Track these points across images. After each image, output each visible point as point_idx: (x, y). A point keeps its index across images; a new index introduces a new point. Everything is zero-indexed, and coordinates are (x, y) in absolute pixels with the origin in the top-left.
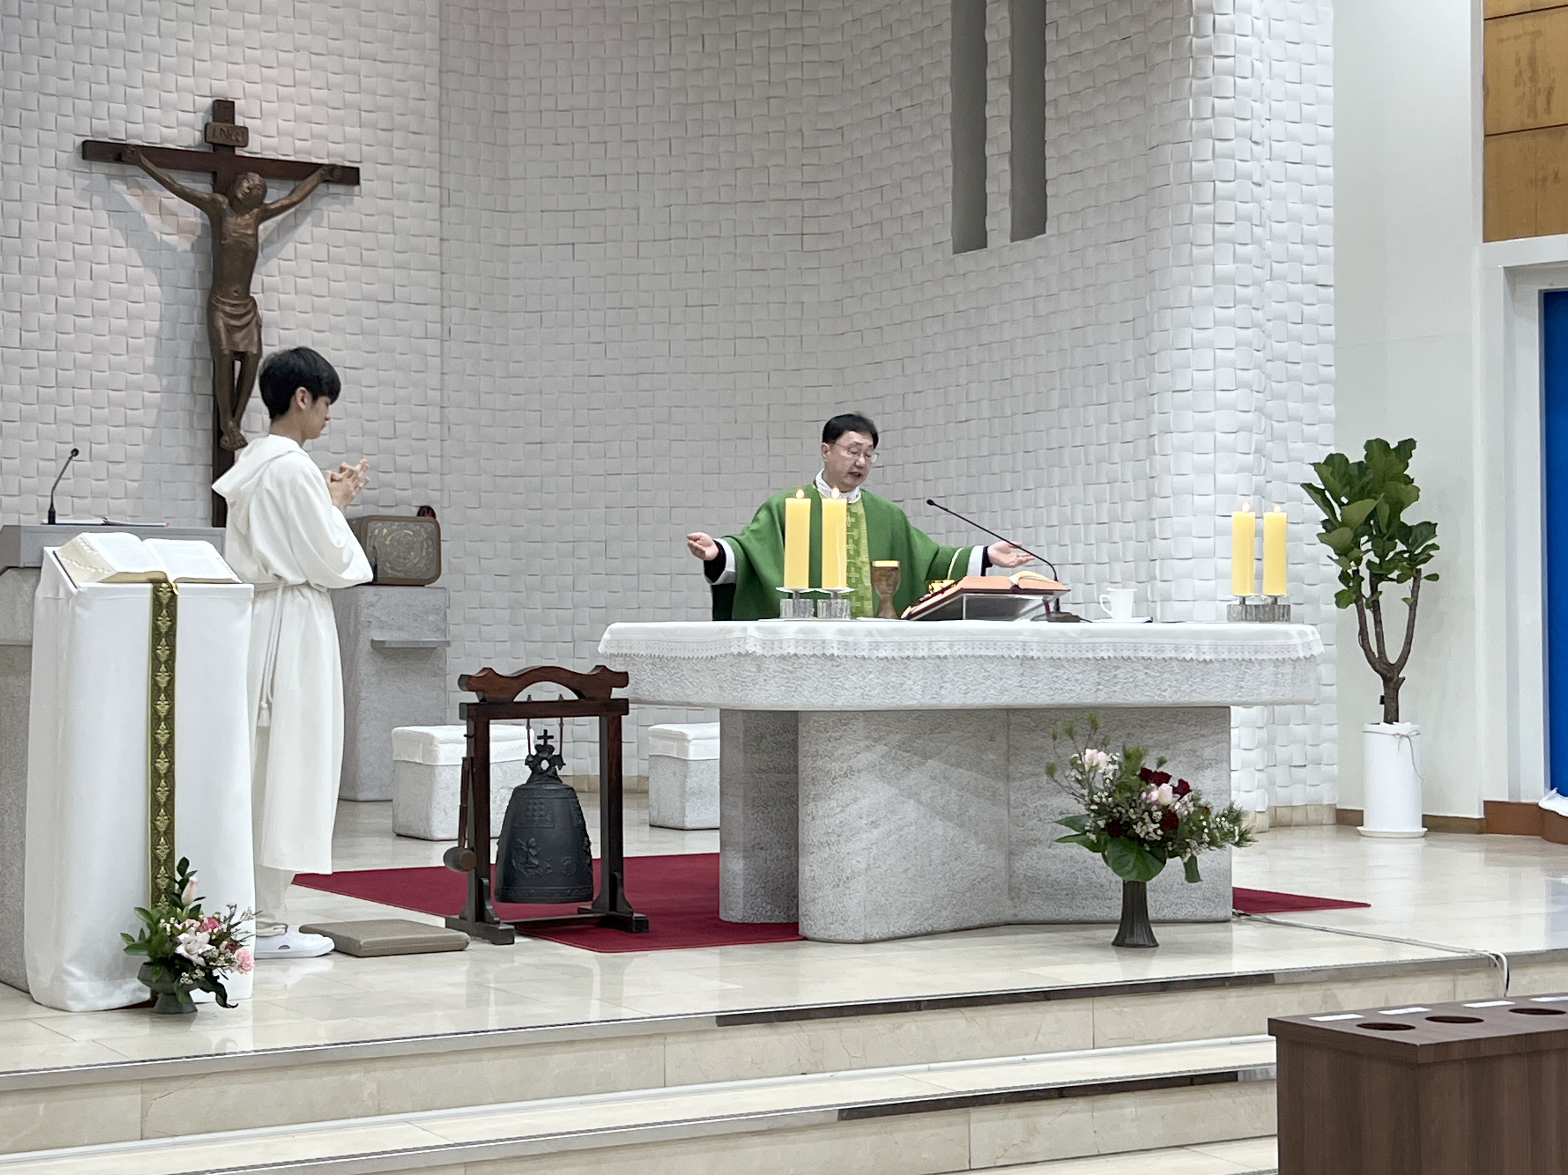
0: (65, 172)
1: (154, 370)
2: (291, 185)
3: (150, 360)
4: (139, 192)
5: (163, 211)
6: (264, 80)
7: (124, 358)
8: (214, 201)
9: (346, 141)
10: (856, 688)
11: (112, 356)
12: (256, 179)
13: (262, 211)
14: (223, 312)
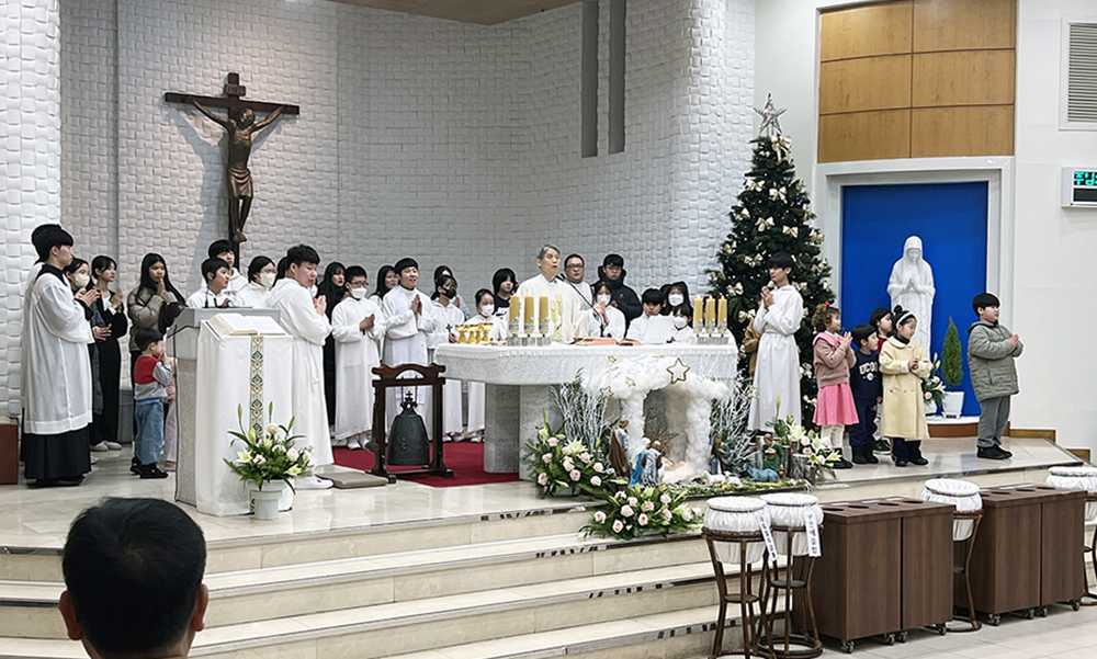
0: (157, 108)
1: (201, 203)
2: (266, 114)
3: (198, 199)
4: (193, 117)
5: (204, 126)
6: (253, 63)
8: (230, 122)
9: (292, 93)
11: (180, 197)
12: (250, 112)
13: (252, 127)
14: (234, 176)
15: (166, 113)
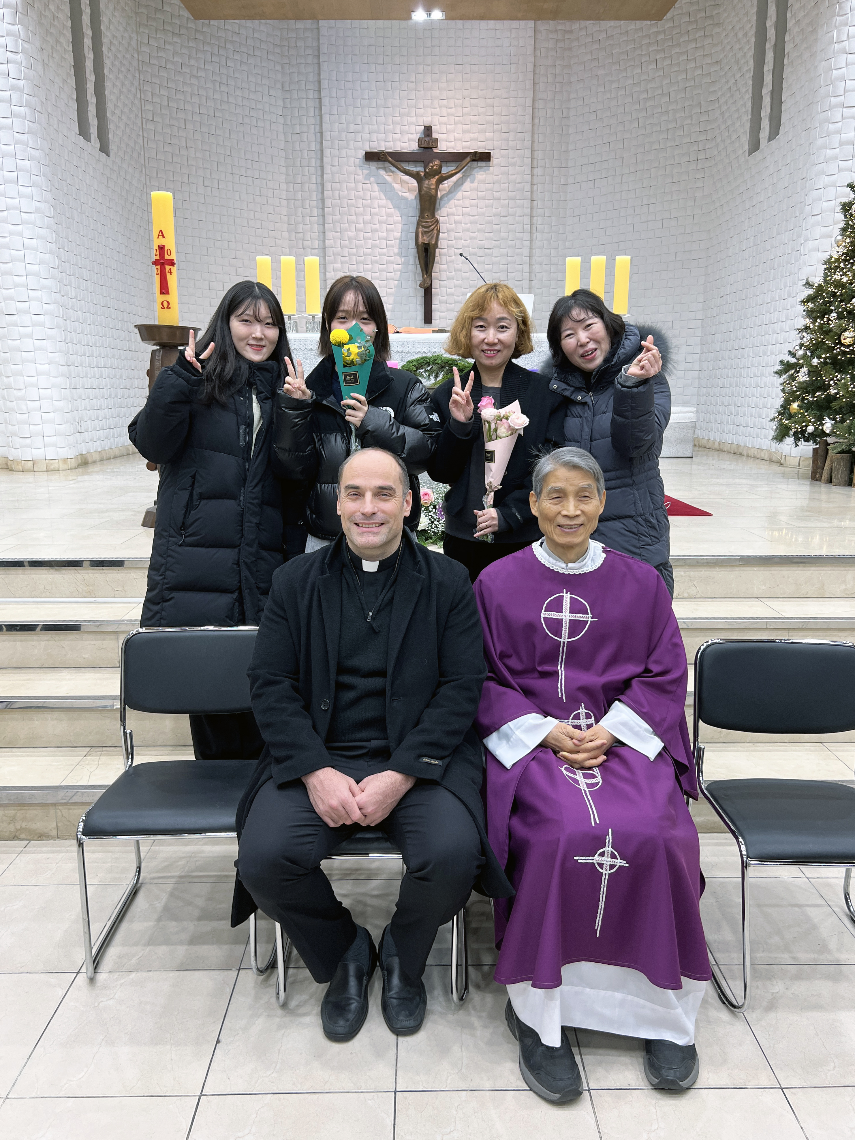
0: (358, 168)
1: (400, 254)
3: (396, 250)
4: (391, 174)
5: (402, 182)
6: (448, 115)
7: (385, 250)
9: (487, 140)
11: (380, 250)
12: (437, 162)
13: (440, 177)
14: (421, 225)
15: (366, 172)
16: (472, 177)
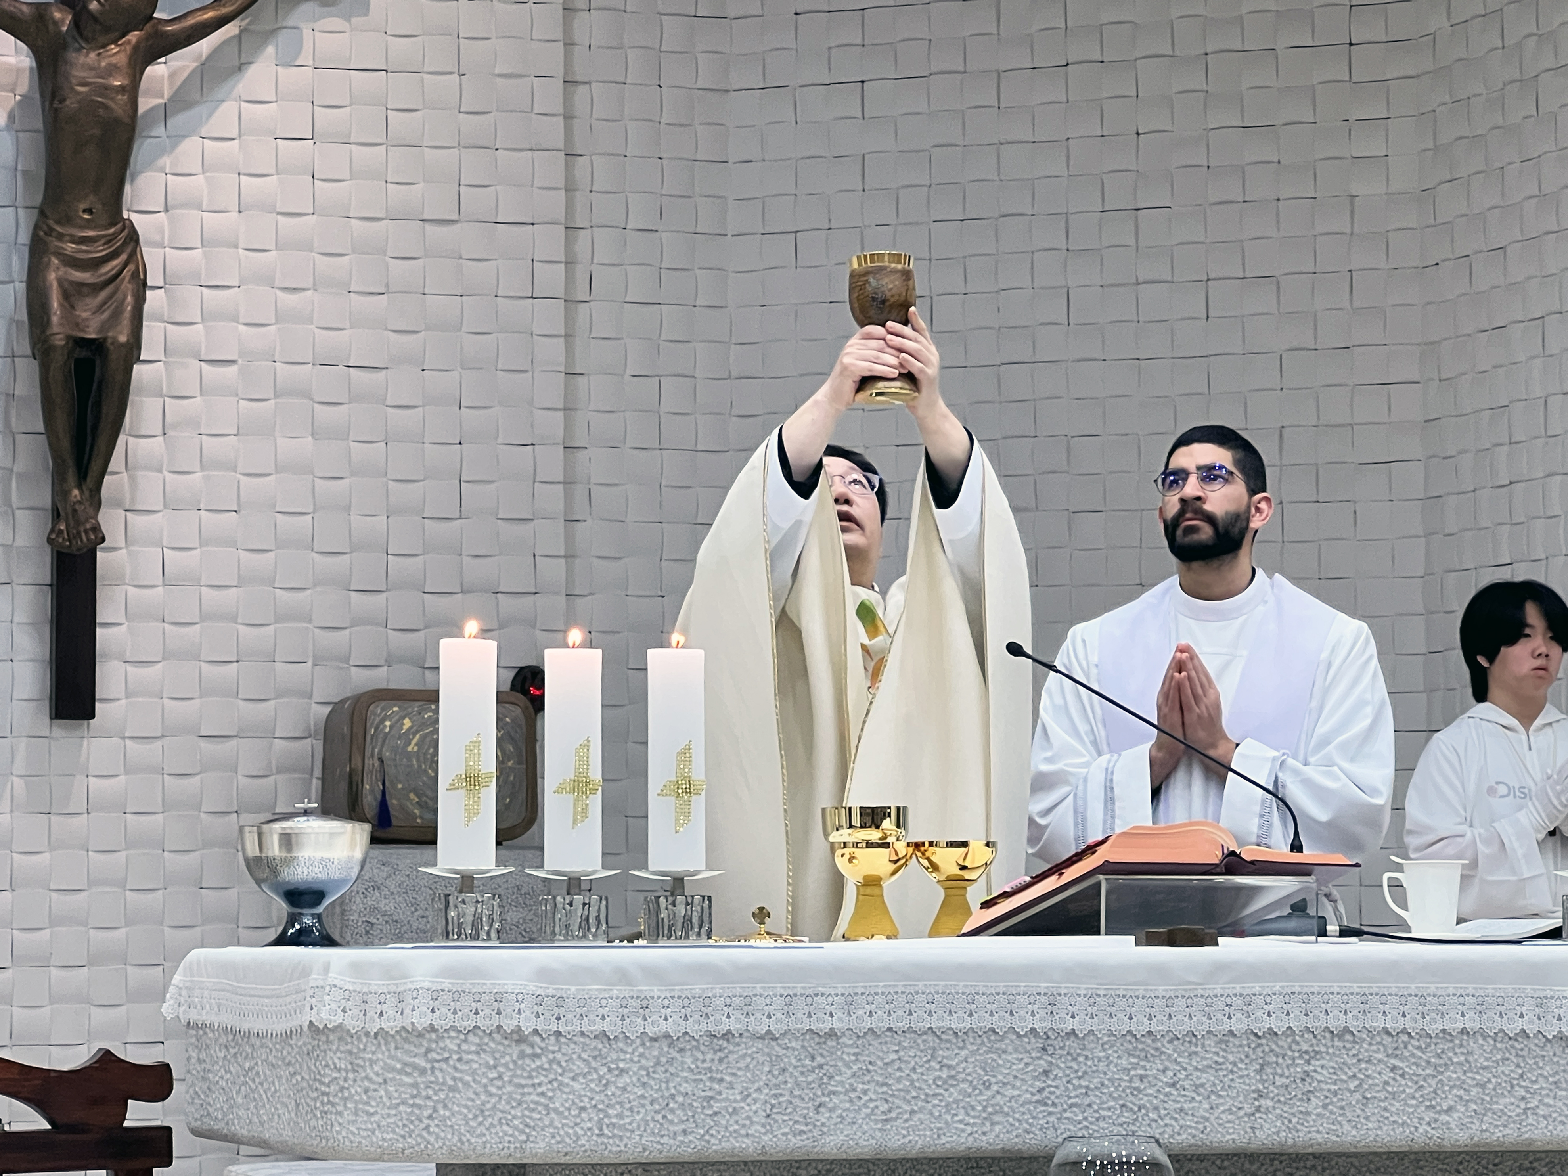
8: (42, 18)
10: (583, 1109)
13: (148, 37)
14: (58, 254)
16: (283, 37)
